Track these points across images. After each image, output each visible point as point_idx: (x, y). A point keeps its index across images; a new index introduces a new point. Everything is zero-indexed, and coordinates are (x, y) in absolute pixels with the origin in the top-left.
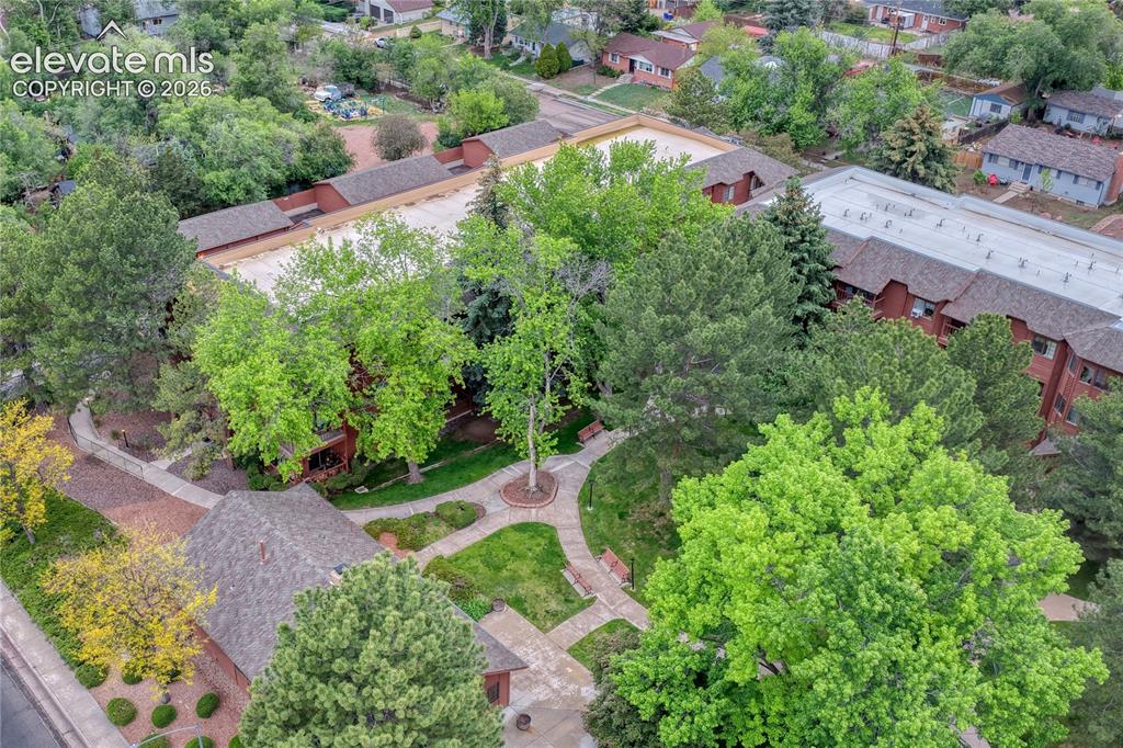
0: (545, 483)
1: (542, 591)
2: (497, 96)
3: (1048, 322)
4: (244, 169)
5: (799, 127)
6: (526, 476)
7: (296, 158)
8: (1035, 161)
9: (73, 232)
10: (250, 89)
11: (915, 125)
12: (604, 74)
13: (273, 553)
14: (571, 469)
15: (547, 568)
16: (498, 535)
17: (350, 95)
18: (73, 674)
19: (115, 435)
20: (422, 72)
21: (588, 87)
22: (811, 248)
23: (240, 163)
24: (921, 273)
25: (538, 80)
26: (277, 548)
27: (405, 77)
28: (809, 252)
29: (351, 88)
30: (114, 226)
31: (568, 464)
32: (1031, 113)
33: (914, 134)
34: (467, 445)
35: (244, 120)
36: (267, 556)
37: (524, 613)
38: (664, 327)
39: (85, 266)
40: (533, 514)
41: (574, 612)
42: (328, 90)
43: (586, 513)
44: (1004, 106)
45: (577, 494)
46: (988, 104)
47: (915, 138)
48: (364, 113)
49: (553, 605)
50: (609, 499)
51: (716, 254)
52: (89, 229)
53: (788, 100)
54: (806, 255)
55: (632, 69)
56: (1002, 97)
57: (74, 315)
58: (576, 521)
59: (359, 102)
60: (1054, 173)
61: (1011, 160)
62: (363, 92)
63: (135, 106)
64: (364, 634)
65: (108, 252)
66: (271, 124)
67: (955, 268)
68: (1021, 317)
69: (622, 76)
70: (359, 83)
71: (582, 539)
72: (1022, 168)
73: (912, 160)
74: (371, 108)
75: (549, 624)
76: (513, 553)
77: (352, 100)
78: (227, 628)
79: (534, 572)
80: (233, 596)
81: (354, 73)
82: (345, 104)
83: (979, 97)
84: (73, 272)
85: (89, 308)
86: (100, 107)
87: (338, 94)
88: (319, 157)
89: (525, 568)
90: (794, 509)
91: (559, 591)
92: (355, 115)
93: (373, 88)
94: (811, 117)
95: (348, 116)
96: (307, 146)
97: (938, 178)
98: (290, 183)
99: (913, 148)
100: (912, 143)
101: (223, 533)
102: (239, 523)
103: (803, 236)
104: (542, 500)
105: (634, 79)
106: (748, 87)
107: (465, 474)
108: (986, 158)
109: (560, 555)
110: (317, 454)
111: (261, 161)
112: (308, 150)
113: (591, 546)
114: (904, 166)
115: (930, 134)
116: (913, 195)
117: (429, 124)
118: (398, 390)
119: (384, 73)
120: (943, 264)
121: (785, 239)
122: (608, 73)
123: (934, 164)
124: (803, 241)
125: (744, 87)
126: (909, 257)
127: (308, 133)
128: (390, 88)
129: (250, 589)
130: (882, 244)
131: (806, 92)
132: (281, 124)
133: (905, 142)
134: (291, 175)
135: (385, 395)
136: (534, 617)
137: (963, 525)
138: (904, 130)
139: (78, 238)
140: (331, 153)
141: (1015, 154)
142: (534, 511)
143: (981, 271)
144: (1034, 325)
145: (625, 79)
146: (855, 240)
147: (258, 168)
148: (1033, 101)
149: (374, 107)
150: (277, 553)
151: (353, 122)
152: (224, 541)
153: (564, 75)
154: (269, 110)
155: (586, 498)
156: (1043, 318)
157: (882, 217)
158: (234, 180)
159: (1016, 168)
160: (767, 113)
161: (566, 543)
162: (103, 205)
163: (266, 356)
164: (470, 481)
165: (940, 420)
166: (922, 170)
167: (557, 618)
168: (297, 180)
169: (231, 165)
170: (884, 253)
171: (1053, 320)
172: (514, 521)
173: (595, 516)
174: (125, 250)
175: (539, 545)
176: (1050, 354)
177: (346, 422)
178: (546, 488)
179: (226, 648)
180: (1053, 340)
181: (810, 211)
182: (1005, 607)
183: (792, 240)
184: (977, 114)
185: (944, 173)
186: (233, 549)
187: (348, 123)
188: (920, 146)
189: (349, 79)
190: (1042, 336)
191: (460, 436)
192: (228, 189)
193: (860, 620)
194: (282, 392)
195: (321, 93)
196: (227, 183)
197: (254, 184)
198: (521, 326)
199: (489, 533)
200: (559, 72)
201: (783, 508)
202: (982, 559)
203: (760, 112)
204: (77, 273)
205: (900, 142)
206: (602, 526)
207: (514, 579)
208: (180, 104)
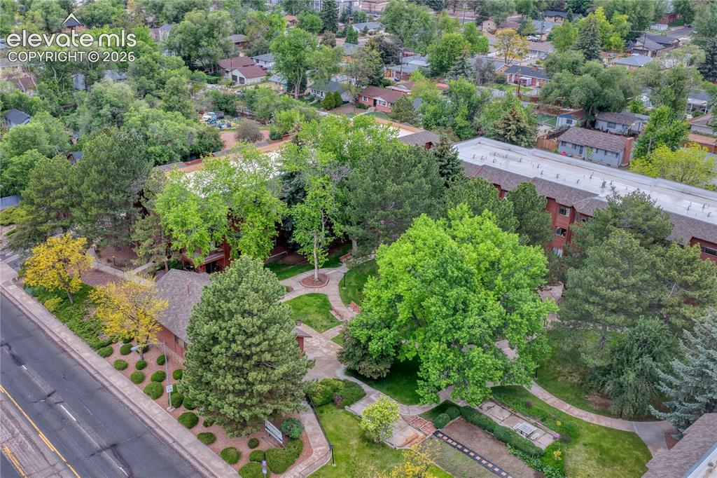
0: (321, 278)
1: (320, 318)
2: (301, 114)
3: (566, 198)
4: (169, 145)
5: (461, 128)
6: (313, 275)
7: (196, 141)
8: (585, 144)
9: (95, 156)
10: (170, 109)
11: (510, 117)
12: (360, 108)
13: (193, 291)
14: (336, 274)
15: (322, 310)
16: (299, 297)
17: (222, 118)
18: (96, 353)
19: (109, 261)
20: (260, 106)
21: (351, 114)
22: (453, 168)
23: (166, 143)
24: (507, 180)
25: (324, 111)
26: (195, 289)
27: (252, 108)
28: (452, 170)
29: (222, 114)
30: (115, 153)
31: (334, 271)
32: (588, 124)
33: (510, 121)
34: (284, 265)
35: (169, 121)
36: (190, 292)
37: (311, 326)
38: (374, 187)
39: (100, 172)
40: (316, 290)
41: (334, 326)
42: (210, 115)
43: (342, 290)
44: (573, 120)
45: (338, 283)
46: (565, 120)
47: (510, 123)
48: (229, 126)
49: (325, 323)
50: (354, 284)
51: (398, 154)
52: (103, 155)
53: (455, 115)
54: (450, 171)
55: (375, 104)
56: (572, 116)
57: (94, 195)
58: (337, 293)
59: (226, 121)
60: (594, 150)
61: (573, 144)
62: (229, 116)
63: (110, 116)
64: (240, 283)
65: (112, 166)
66: (182, 124)
67: (523, 176)
68: (553, 197)
69: (369, 109)
70: (227, 112)
71: (340, 299)
72: (578, 148)
73: (509, 134)
74: (233, 124)
75: (323, 330)
76: (306, 304)
77: (223, 120)
78: (172, 322)
79: (316, 311)
80: (174, 310)
81: (224, 106)
82: (219, 122)
83: (560, 116)
84: (94, 174)
85: (101, 193)
86: (91, 118)
87: (215, 117)
88: (207, 142)
89: (312, 310)
90: (425, 244)
91: (328, 318)
92: (225, 127)
93: (234, 114)
94: (467, 123)
95: (220, 127)
96: (201, 136)
97: (523, 143)
98: (192, 155)
99: (510, 128)
100: (510, 125)
101: (168, 286)
102: (176, 281)
103: (449, 161)
104: (321, 284)
105: (376, 110)
106: (434, 108)
107: (283, 276)
108: (560, 144)
109: (329, 305)
110: (209, 264)
111: (177, 141)
112: (201, 138)
113: (344, 302)
114: (506, 136)
115: (518, 121)
116: (509, 150)
117: (265, 131)
118: (251, 224)
119: (240, 106)
120: (518, 175)
121: (440, 163)
122: (362, 107)
123: (521, 136)
124: (448, 164)
125: (431, 108)
126: (501, 173)
127: (202, 129)
128: (243, 115)
129: (182, 306)
130: (490, 168)
131: (464, 110)
132: (188, 124)
133: (506, 125)
134: (192, 151)
135: (245, 226)
136: (316, 327)
137: (496, 249)
138: (505, 119)
139: (97, 160)
140: (213, 140)
141: (574, 141)
142: (317, 289)
143: (536, 178)
144: (559, 201)
145: (372, 109)
146: (476, 166)
147: (176, 145)
148: (588, 117)
149: (234, 123)
150: (195, 292)
151: (224, 130)
152: (169, 289)
153: (338, 109)
154: (181, 117)
155: (342, 284)
156: (563, 197)
157: (492, 158)
158: (163, 151)
159: (575, 148)
160: (444, 121)
161: (333, 301)
162: (109, 144)
163: (191, 202)
164: (286, 278)
165: (494, 217)
166: (514, 139)
167: (327, 328)
168: (195, 153)
169: (162, 143)
170: (490, 171)
171: (568, 198)
172: (307, 293)
173: (347, 291)
174: (120, 164)
175: (319, 301)
176: (568, 215)
177: (226, 240)
178: (323, 280)
179: (172, 330)
180: (568, 207)
181: (453, 151)
182: (513, 280)
183: (443, 164)
184: (560, 125)
185: (525, 140)
186: (174, 292)
187: (221, 130)
188: (513, 127)
189: (221, 110)
190: (563, 205)
191: (281, 262)
192: (160, 156)
193: (449, 282)
194: (197, 220)
195: (206, 116)
196: (160, 152)
197: (174, 153)
198: (310, 194)
199: (295, 297)
200: (335, 107)
201: (419, 243)
202: (504, 262)
203: (440, 121)
204: (96, 176)
205: (503, 125)
206: (350, 294)
207: (306, 314)
208: (136, 113)
